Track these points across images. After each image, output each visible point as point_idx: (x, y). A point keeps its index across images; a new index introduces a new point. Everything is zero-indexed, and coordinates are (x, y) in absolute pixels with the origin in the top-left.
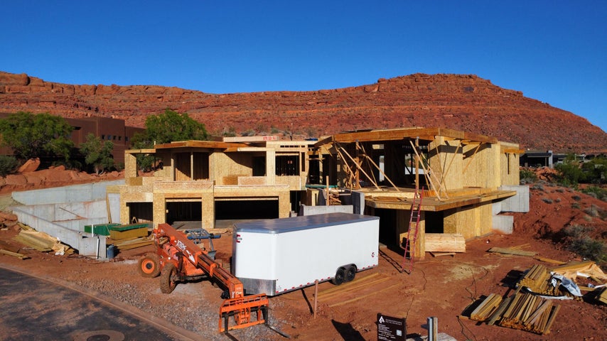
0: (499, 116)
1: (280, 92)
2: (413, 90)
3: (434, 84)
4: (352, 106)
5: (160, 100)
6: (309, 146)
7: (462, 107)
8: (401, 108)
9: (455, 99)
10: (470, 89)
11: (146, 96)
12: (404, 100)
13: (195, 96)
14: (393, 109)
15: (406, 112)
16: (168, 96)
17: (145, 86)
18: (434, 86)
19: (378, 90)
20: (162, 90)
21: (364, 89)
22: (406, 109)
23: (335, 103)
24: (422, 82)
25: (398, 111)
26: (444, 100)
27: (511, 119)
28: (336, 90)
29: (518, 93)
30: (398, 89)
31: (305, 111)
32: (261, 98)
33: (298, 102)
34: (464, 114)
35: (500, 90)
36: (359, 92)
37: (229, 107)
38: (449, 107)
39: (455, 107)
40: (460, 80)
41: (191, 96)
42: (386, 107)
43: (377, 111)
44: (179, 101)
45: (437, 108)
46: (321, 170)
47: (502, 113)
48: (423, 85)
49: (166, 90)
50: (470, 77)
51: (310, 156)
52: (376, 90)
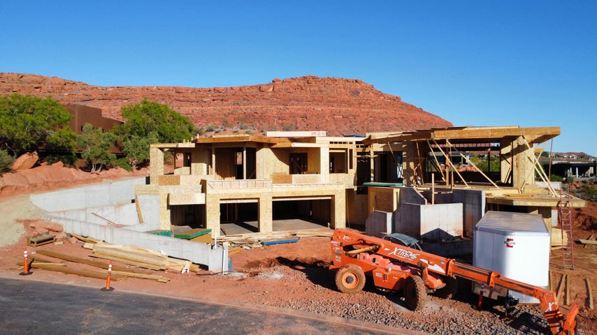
0: (382, 119)
1: (174, 88)
2: (306, 91)
3: (325, 86)
4: (248, 105)
5: (37, 90)
6: (357, 143)
7: (350, 109)
8: (295, 108)
9: (343, 102)
10: (356, 93)
11: (20, 85)
12: (297, 101)
13: (78, 87)
14: (288, 109)
15: (300, 112)
16: (47, 87)
17: (18, 75)
18: (325, 89)
19: (273, 90)
20: (40, 80)
21: (259, 88)
22: (300, 109)
23: (231, 101)
24: (314, 84)
25: (293, 111)
26: (334, 102)
27: (393, 121)
28: (232, 88)
29: (397, 98)
30: (292, 90)
31: (200, 108)
32: (154, 93)
33: (193, 98)
34: (352, 116)
35: (382, 94)
36: (255, 91)
37: (118, 101)
38: (338, 109)
39: (344, 109)
40: (348, 84)
41: (74, 87)
42: (281, 107)
43: (273, 110)
44: (60, 92)
45: (328, 109)
46: (372, 167)
47: (385, 116)
48: (315, 86)
49: (44, 80)
50: (356, 81)
51: (358, 153)
52: (271, 90)
